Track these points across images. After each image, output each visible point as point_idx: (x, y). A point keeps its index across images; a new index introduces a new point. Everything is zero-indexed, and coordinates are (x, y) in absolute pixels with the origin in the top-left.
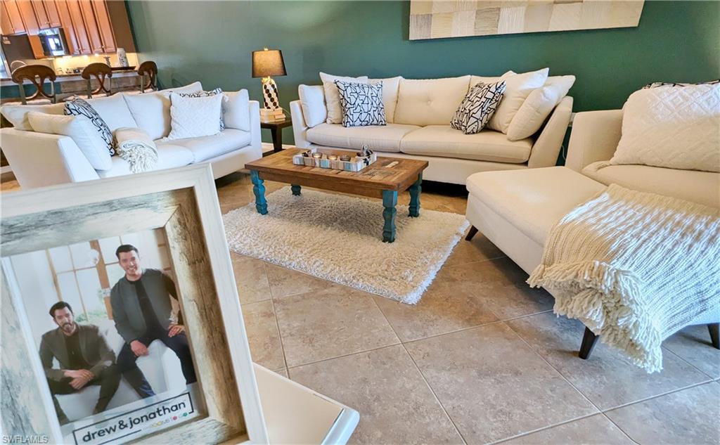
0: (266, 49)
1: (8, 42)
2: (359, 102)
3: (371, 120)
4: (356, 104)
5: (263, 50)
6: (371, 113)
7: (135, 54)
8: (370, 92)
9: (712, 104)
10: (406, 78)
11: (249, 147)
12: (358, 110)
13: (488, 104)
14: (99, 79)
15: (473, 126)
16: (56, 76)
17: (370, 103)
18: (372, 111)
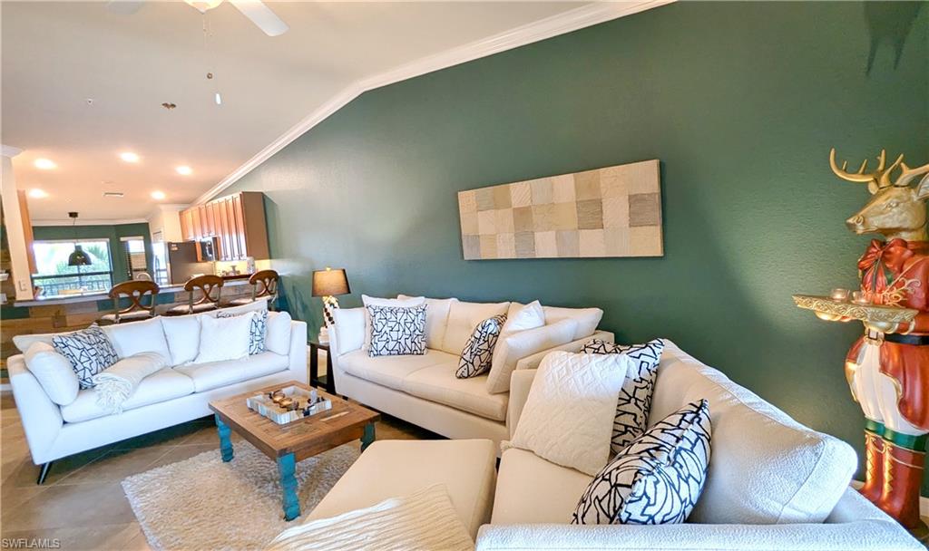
0: (328, 269)
1: (176, 249)
2: (388, 330)
3: (402, 349)
4: (383, 331)
5: (325, 270)
6: (402, 341)
7: (269, 260)
8: (405, 317)
9: (586, 382)
10: (460, 300)
11: (288, 372)
12: (385, 338)
13: (476, 345)
14: (204, 290)
15: (463, 369)
16: (159, 289)
17: (401, 330)
18: (403, 339)
